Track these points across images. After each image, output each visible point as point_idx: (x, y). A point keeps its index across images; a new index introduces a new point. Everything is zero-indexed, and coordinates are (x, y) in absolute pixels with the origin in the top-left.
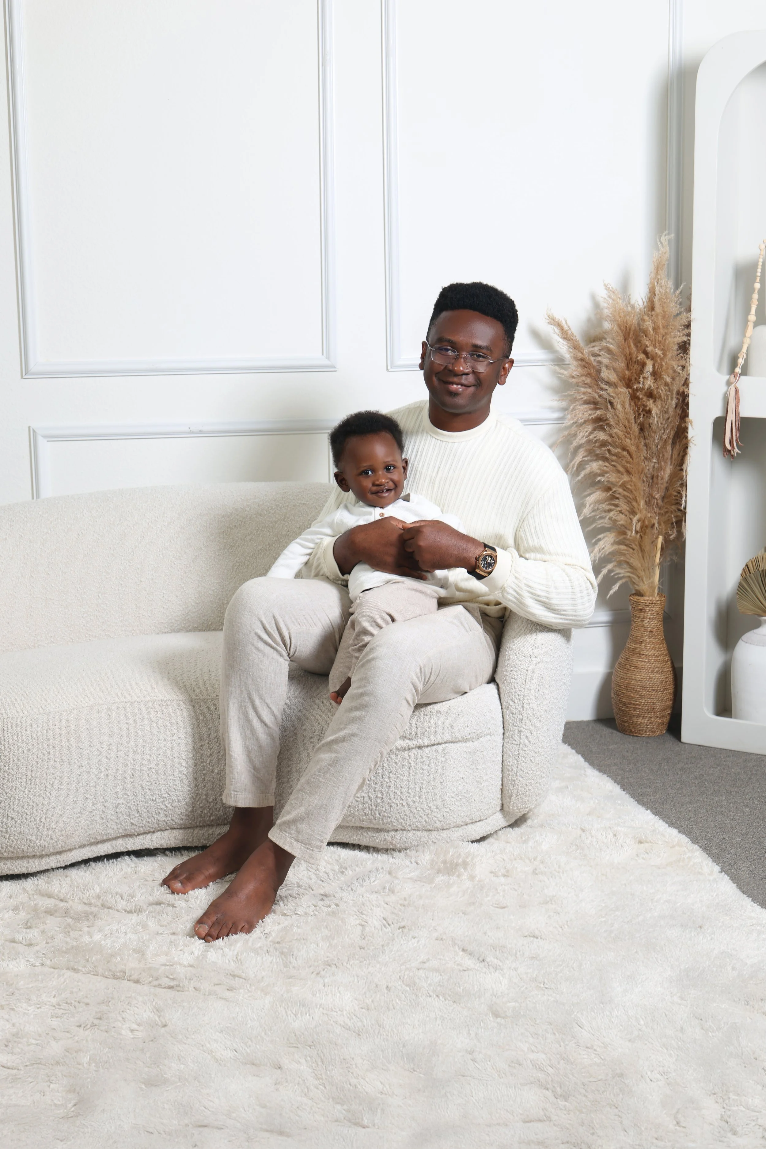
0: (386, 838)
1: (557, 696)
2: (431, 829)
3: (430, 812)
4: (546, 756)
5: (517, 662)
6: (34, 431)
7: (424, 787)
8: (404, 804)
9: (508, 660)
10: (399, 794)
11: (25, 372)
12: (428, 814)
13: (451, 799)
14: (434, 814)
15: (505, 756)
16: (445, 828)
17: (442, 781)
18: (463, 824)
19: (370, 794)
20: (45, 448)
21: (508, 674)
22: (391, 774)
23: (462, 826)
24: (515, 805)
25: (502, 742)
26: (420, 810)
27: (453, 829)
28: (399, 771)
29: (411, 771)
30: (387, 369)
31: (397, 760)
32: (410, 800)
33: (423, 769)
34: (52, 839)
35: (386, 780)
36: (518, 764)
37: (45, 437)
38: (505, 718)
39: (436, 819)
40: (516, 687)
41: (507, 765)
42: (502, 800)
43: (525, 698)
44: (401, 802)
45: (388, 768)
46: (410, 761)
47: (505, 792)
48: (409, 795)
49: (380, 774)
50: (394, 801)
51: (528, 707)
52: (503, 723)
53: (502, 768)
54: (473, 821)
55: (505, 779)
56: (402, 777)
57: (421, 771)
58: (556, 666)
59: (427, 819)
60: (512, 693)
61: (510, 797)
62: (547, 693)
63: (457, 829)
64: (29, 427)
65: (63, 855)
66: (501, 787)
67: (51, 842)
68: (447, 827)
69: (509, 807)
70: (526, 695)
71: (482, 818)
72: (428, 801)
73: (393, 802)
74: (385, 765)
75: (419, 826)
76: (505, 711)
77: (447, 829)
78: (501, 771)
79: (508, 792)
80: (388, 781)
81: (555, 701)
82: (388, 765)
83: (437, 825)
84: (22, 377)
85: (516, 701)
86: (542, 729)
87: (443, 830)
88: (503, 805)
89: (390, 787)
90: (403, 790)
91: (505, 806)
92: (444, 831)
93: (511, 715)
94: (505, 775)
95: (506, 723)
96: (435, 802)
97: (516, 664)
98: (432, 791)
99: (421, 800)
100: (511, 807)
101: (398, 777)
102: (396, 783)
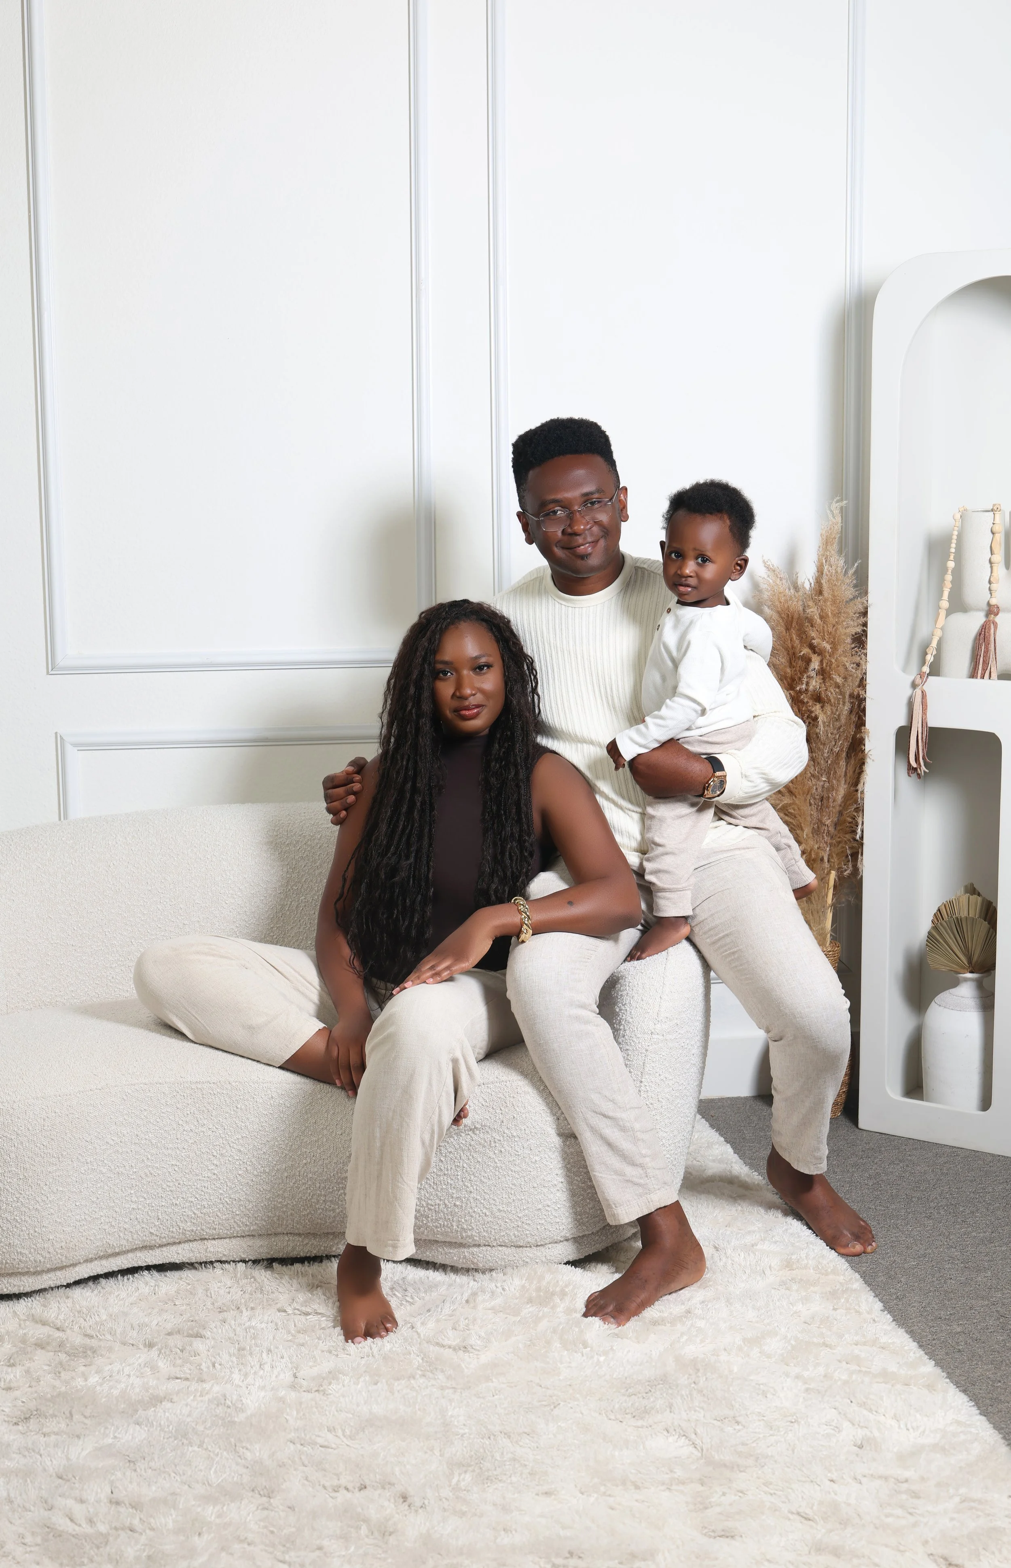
0: (465, 1256)
1: (683, 1081)
2: (521, 1244)
3: (520, 1224)
4: (668, 1156)
5: (634, 1039)
6: (61, 738)
7: (512, 1192)
8: (487, 1214)
9: (624, 1036)
10: (482, 1201)
11: (53, 663)
12: (518, 1226)
13: (547, 1208)
14: (526, 1226)
16: (539, 1244)
17: (535, 1185)
18: (562, 1239)
19: (446, 1202)
20: (76, 759)
22: (472, 1177)
23: (561, 1241)
26: (507, 1221)
27: (550, 1246)
28: (483, 1173)
29: (497, 1173)
31: (480, 1160)
32: (495, 1210)
33: (512, 1171)
34: (49, 1253)
35: (466, 1184)
37: (75, 745)
39: (528, 1232)
43: (642, 1084)
44: (484, 1211)
45: (469, 1169)
46: (497, 1161)
48: (493, 1202)
49: (459, 1177)
50: (476, 1210)
51: (645, 1096)
56: (485, 1180)
57: (510, 1172)
58: (683, 1045)
59: (516, 1233)
62: (671, 1078)
63: (555, 1245)
64: (56, 733)
65: (64, 1271)
67: (48, 1256)
68: (542, 1243)
70: (643, 1080)
72: (518, 1210)
73: (474, 1212)
74: (465, 1165)
75: (507, 1241)
77: (542, 1245)
80: (469, 1185)
81: (681, 1088)
82: (469, 1166)
83: (529, 1240)
84: (47, 673)
86: (663, 1123)
87: (537, 1246)
89: (471, 1192)
90: (487, 1197)
92: (538, 1248)
96: (526, 1211)
97: (633, 1041)
98: (523, 1198)
99: (509, 1209)
101: (481, 1180)
102: (478, 1188)
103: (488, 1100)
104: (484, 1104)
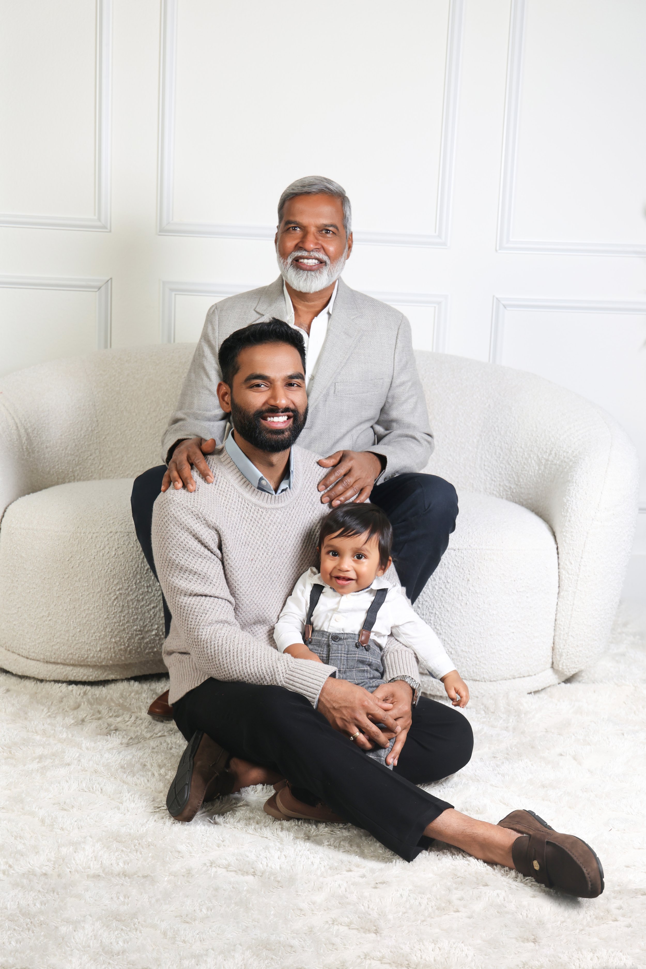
0: (433, 684)
1: (615, 561)
2: (478, 679)
3: (478, 662)
6: (163, 283)
7: (473, 637)
8: (453, 652)
11: (160, 228)
12: (476, 664)
13: (500, 652)
14: (482, 665)
15: (558, 615)
17: (492, 633)
18: (510, 677)
21: (567, 535)
22: (442, 622)
23: (509, 679)
24: (564, 664)
25: (556, 601)
26: (468, 659)
27: (501, 682)
28: (451, 621)
29: (462, 621)
30: (496, 251)
31: (449, 609)
33: (474, 620)
35: (437, 627)
36: (570, 624)
38: (560, 577)
39: (484, 670)
40: (574, 548)
41: (560, 624)
42: (552, 659)
43: (582, 560)
45: (440, 616)
46: (462, 611)
47: (556, 651)
49: (432, 622)
51: (584, 569)
52: (559, 582)
53: (555, 627)
54: (521, 676)
55: (556, 638)
56: (453, 626)
58: (617, 531)
59: (475, 670)
60: (569, 553)
61: (561, 655)
63: (504, 681)
66: (552, 645)
68: (495, 679)
69: (558, 666)
70: (583, 557)
71: (531, 674)
72: (477, 652)
74: (437, 613)
75: (466, 675)
76: (562, 570)
77: (494, 681)
78: (553, 630)
79: (559, 651)
80: (440, 629)
81: (613, 566)
82: (441, 613)
83: (485, 676)
84: (156, 234)
85: (573, 562)
87: (491, 681)
88: (553, 663)
89: (440, 634)
90: (453, 639)
91: (555, 664)
92: (491, 683)
93: (567, 575)
94: (557, 633)
95: (561, 583)
96: (483, 654)
97: (577, 525)
98: (481, 642)
99: (470, 651)
100: (560, 666)
101: (449, 625)
102: (446, 632)
103: (460, 563)
104: (456, 565)
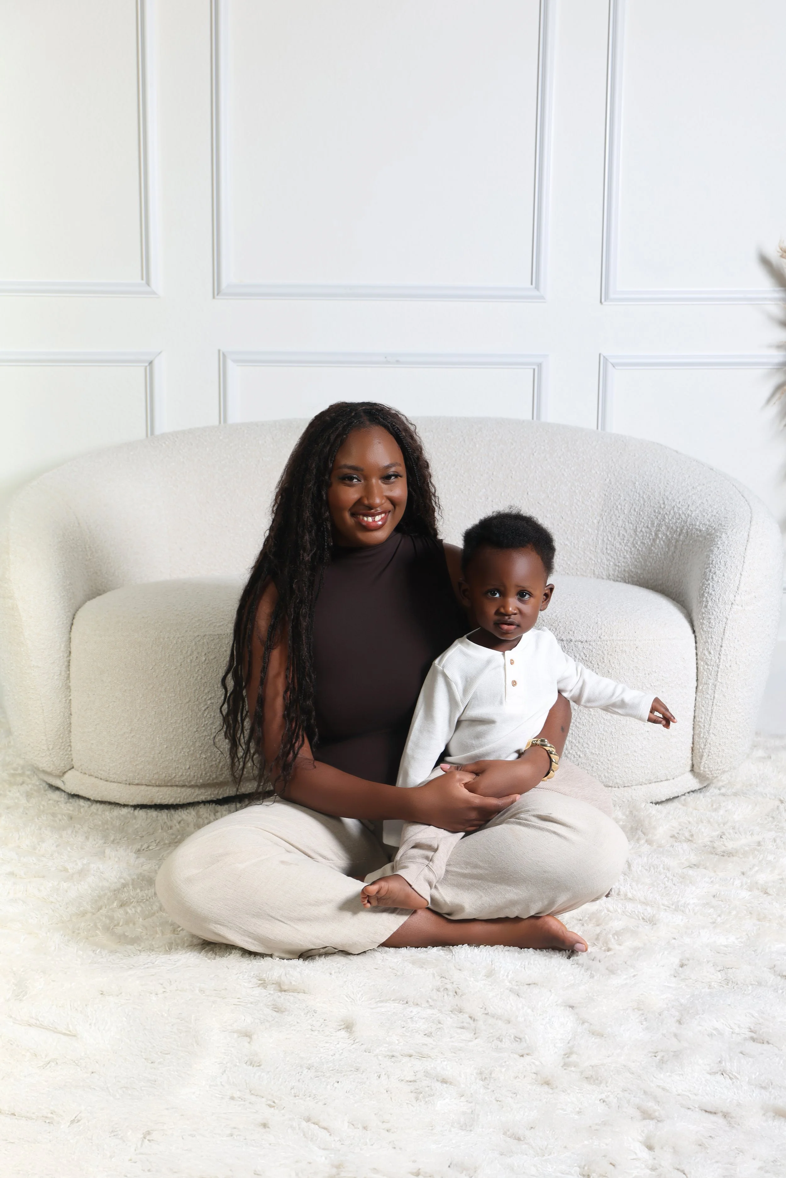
1: (759, 649)
2: (610, 785)
3: (610, 766)
4: (743, 714)
5: (717, 610)
6: (224, 354)
7: (604, 738)
8: (581, 756)
9: (706, 607)
10: (577, 745)
11: (217, 291)
12: (608, 768)
13: (635, 754)
14: (615, 769)
15: (697, 712)
16: (626, 785)
17: (625, 733)
20: (234, 371)
21: (705, 622)
23: (645, 784)
24: (706, 766)
25: (695, 695)
26: (599, 763)
27: (635, 787)
29: (591, 721)
32: (588, 754)
33: (604, 719)
36: (711, 721)
37: (235, 361)
38: (699, 669)
39: (617, 774)
40: (713, 636)
41: (699, 722)
42: (692, 760)
44: (578, 753)
47: (696, 751)
48: (587, 746)
50: (571, 752)
51: (725, 659)
52: (697, 675)
53: (693, 724)
54: (659, 780)
55: (696, 737)
56: (581, 726)
57: (602, 721)
58: (759, 616)
59: (606, 774)
60: (708, 642)
61: (701, 757)
63: (640, 787)
64: (219, 351)
66: (692, 745)
68: (629, 785)
69: (699, 768)
70: (723, 645)
71: (669, 777)
72: (609, 755)
76: (699, 662)
77: (628, 786)
78: (692, 728)
79: (699, 752)
81: (757, 654)
83: (618, 781)
84: (214, 297)
85: (712, 652)
87: (624, 787)
88: (693, 766)
90: (581, 741)
91: (695, 766)
92: (625, 789)
93: (706, 667)
94: (697, 732)
95: (700, 675)
96: (616, 756)
98: (613, 743)
99: (601, 753)
100: (702, 769)
103: (588, 656)
104: (584, 658)
